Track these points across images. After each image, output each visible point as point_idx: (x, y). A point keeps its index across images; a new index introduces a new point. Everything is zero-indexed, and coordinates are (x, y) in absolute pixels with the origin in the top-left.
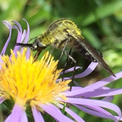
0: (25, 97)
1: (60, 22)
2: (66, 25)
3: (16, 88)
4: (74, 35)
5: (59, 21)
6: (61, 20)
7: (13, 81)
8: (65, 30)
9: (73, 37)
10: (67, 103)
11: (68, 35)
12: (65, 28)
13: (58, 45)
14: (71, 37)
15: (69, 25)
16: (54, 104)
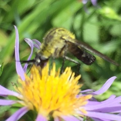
0: (49, 108)
1: (54, 32)
2: (60, 33)
3: (41, 99)
4: (70, 40)
5: (52, 31)
6: (54, 30)
7: (38, 92)
8: (61, 38)
9: (71, 42)
10: (87, 117)
11: (66, 42)
12: (60, 36)
13: (58, 54)
14: (68, 43)
15: (63, 32)
16: (74, 116)
